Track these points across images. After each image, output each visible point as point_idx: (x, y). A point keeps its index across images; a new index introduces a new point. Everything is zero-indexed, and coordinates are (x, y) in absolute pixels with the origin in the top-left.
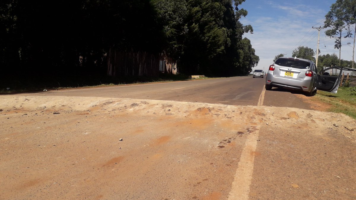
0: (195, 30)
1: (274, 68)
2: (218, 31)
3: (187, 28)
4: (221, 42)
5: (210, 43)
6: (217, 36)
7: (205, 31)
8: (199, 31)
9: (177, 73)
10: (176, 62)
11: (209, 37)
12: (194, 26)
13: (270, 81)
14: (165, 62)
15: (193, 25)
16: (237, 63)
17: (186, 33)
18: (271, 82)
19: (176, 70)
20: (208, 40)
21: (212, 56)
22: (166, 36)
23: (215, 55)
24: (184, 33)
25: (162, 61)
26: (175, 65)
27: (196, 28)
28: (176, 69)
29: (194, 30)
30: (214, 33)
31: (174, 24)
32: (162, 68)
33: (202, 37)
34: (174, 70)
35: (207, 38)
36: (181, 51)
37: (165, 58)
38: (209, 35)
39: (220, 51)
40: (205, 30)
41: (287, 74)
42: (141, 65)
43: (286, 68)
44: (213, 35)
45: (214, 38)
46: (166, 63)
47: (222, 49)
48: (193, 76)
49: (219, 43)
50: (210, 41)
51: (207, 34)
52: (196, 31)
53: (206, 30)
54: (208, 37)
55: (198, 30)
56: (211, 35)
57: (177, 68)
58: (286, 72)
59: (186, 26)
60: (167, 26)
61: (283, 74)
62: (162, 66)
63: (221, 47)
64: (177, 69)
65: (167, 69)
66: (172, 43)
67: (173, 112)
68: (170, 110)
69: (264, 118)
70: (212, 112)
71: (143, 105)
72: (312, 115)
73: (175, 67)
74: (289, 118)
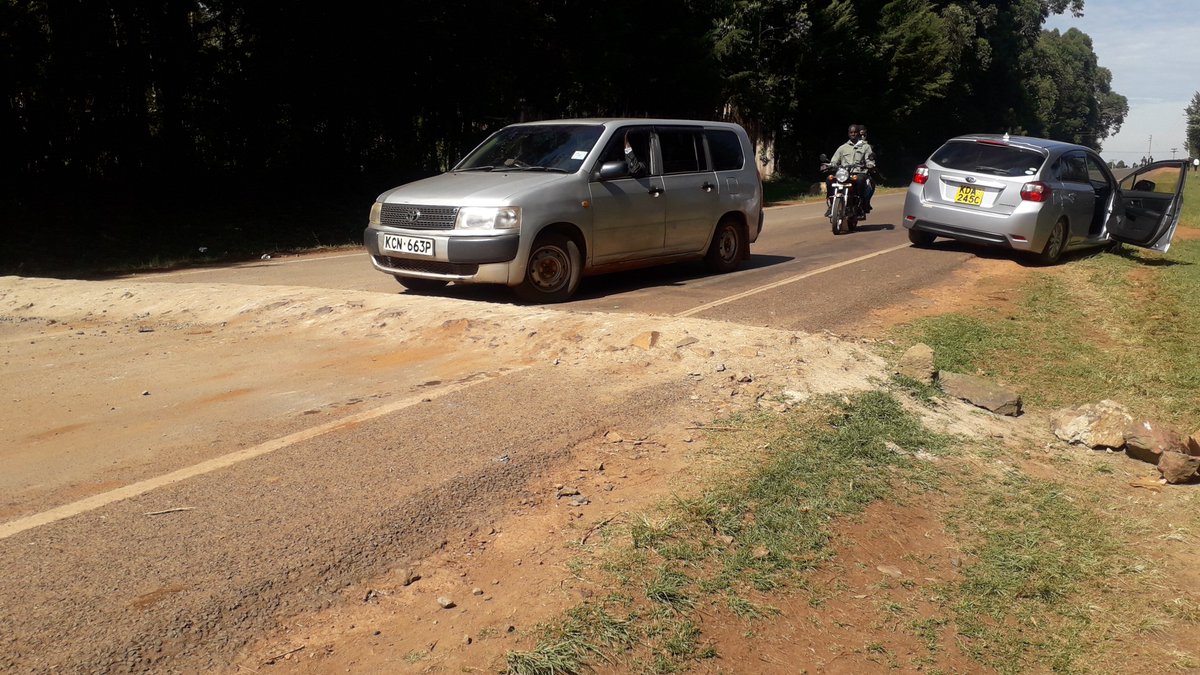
0: (838, 23)
1: (926, 174)
2: (927, 19)
3: (807, 20)
4: (939, 58)
5: (898, 63)
6: (927, 36)
7: (883, 22)
8: (855, 25)
9: (773, 175)
10: (771, 139)
11: (896, 42)
12: (835, 8)
13: (913, 218)
15: (831, 6)
16: (1020, 128)
17: (803, 35)
18: (916, 220)
19: (773, 166)
20: (891, 52)
21: (908, 109)
22: (715, 56)
23: (918, 104)
24: (794, 38)
26: (768, 149)
27: (841, 15)
28: (773, 161)
29: (834, 23)
30: (913, 28)
31: (753, 9)
33: (867, 44)
34: (764, 165)
35: (887, 46)
36: (790, 99)
38: (893, 34)
39: (935, 90)
40: (881, 17)
41: (965, 195)
43: (960, 175)
44: (908, 35)
45: (915, 43)
47: (943, 82)
49: (933, 63)
50: (897, 55)
51: (886, 33)
52: (843, 25)
53: (886, 18)
54: (890, 43)
55: (850, 21)
56: (902, 36)
57: (776, 159)
58: (962, 189)
59: (803, 11)
60: (724, 20)
61: (949, 194)
63: (942, 76)
64: (775, 163)
66: (737, 78)
67: (385, 331)
68: (384, 325)
69: (571, 347)
70: (472, 330)
71: (345, 311)
72: (694, 341)
73: (768, 155)
74: (623, 349)
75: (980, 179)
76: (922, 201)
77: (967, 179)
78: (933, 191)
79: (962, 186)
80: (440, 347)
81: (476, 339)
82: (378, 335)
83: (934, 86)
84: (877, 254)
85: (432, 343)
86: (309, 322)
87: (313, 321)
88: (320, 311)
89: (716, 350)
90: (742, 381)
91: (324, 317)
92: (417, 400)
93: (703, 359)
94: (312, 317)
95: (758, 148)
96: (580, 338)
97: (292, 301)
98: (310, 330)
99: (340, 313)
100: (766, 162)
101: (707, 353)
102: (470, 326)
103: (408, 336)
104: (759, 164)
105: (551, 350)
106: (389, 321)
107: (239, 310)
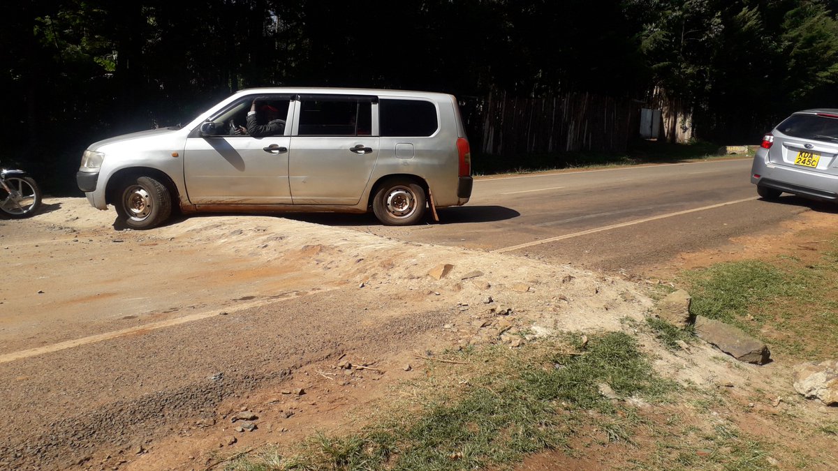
0: (746, 27)
1: (771, 141)
2: (822, 22)
3: (720, 24)
4: (831, 52)
5: (796, 56)
6: (822, 36)
7: (785, 25)
8: (760, 27)
9: (690, 140)
10: (690, 113)
11: (794, 40)
12: (744, 15)
13: (759, 176)
14: (662, 112)
15: (741, 14)
17: (716, 36)
18: (761, 177)
19: (690, 133)
20: (790, 48)
21: (802, 92)
22: (641, 51)
23: (811, 88)
24: (709, 38)
25: (653, 109)
26: (687, 120)
27: (749, 20)
28: (691, 129)
29: (743, 26)
30: (810, 29)
31: (676, 16)
32: (651, 127)
33: (771, 42)
34: (684, 132)
35: (787, 43)
36: (705, 84)
37: (661, 103)
38: (793, 34)
39: (827, 77)
40: (784, 21)
41: (803, 159)
42: (575, 126)
43: (800, 142)
44: (805, 35)
45: (809, 42)
46: (664, 116)
47: (833, 71)
48: (730, 149)
49: (826, 56)
50: (795, 50)
51: (786, 33)
52: (750, 28)
53: (788, 22)
54: (789, 41)
55: (756, 24)
56: (800, 35)
57: (693, 127)
58: (801, 154)
59: (718, 17)
60: (651, 24)
61: (789, 157)
62: (650, 124)
63: (832, 67)
64: (693, 130)
65: (666, 131)
66: (659, 67)
67: (264, 251)
68: (266, 246)
69: (381, 273)
70: (321, 254)
71: (251, 234)
72: (479, 274)
73: (687, 125)
74: (418, 278)
75: (817, 145)
76: (767, 162)
77: (806, 146)
78: (777, 155)
79: (802, 151)
80: (291, 267)
81: (318, 262)
82: (256, 254)
83: (825, 74)
84: (723, 204)
85: (287, 263)
86: (223, 241)
87: (226, 240)
88: (234, 233)
89: (493, 283)
90: (500, 314)
91: (234, 238)
92: (215, 313)
93: (478, 291)
94: (227, 237)
95: (679, 119)
96: (392, 266)
97: (224, 224)
98: (220, 247)
99: (246, 235)
100: (685, 129)
101: (484, 286)
102: (321, 250)
103: (276, 256)
104: (679, 130)
105: (366, 274)
106: (272, 243)
107: (189, 229)
